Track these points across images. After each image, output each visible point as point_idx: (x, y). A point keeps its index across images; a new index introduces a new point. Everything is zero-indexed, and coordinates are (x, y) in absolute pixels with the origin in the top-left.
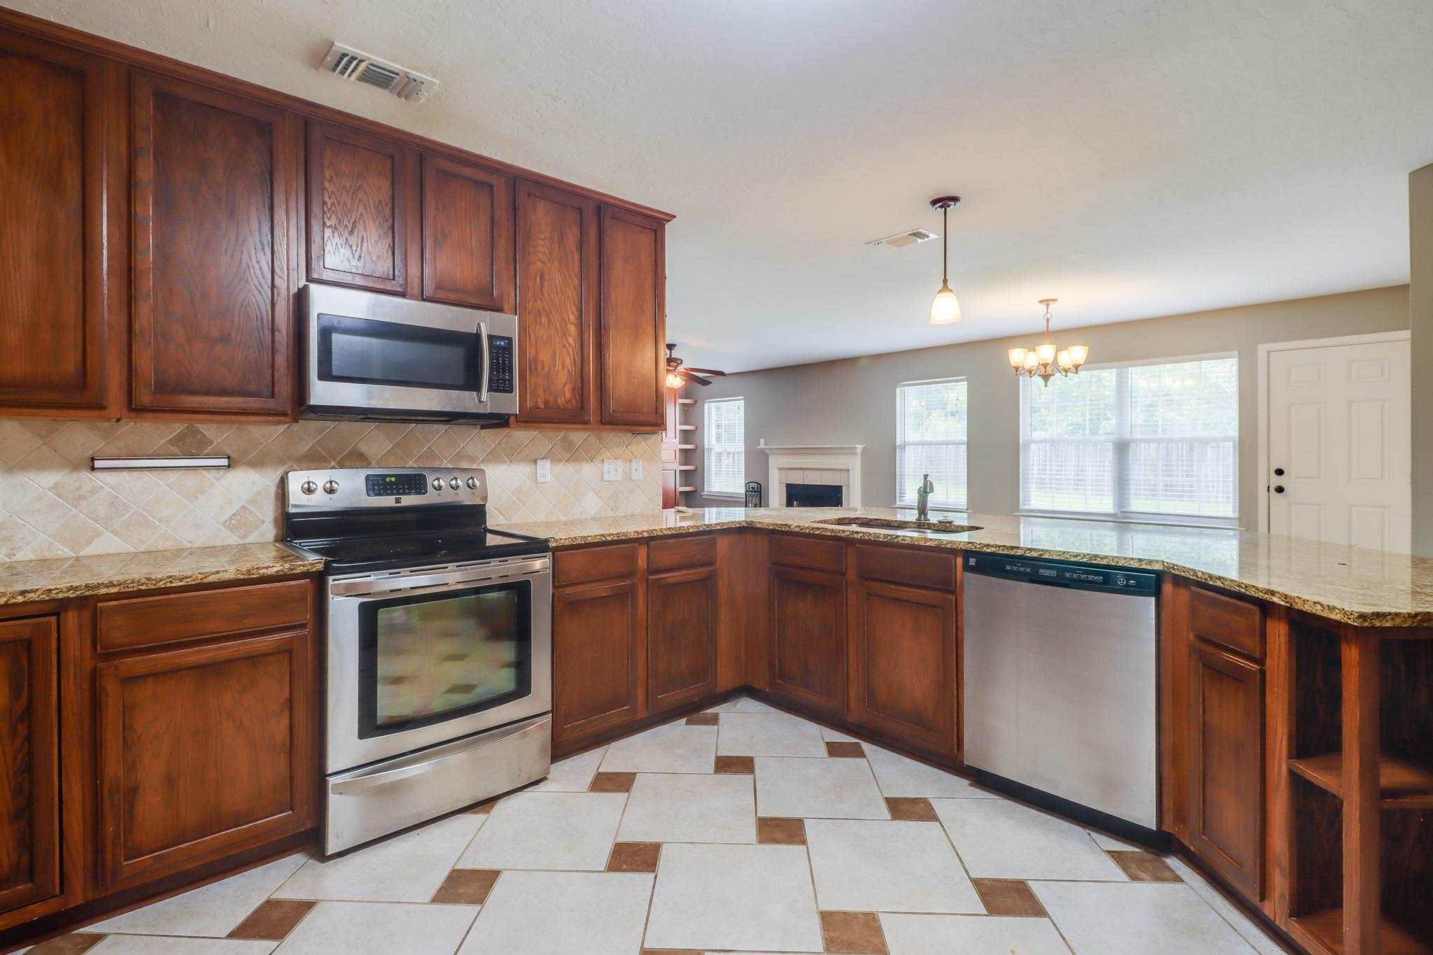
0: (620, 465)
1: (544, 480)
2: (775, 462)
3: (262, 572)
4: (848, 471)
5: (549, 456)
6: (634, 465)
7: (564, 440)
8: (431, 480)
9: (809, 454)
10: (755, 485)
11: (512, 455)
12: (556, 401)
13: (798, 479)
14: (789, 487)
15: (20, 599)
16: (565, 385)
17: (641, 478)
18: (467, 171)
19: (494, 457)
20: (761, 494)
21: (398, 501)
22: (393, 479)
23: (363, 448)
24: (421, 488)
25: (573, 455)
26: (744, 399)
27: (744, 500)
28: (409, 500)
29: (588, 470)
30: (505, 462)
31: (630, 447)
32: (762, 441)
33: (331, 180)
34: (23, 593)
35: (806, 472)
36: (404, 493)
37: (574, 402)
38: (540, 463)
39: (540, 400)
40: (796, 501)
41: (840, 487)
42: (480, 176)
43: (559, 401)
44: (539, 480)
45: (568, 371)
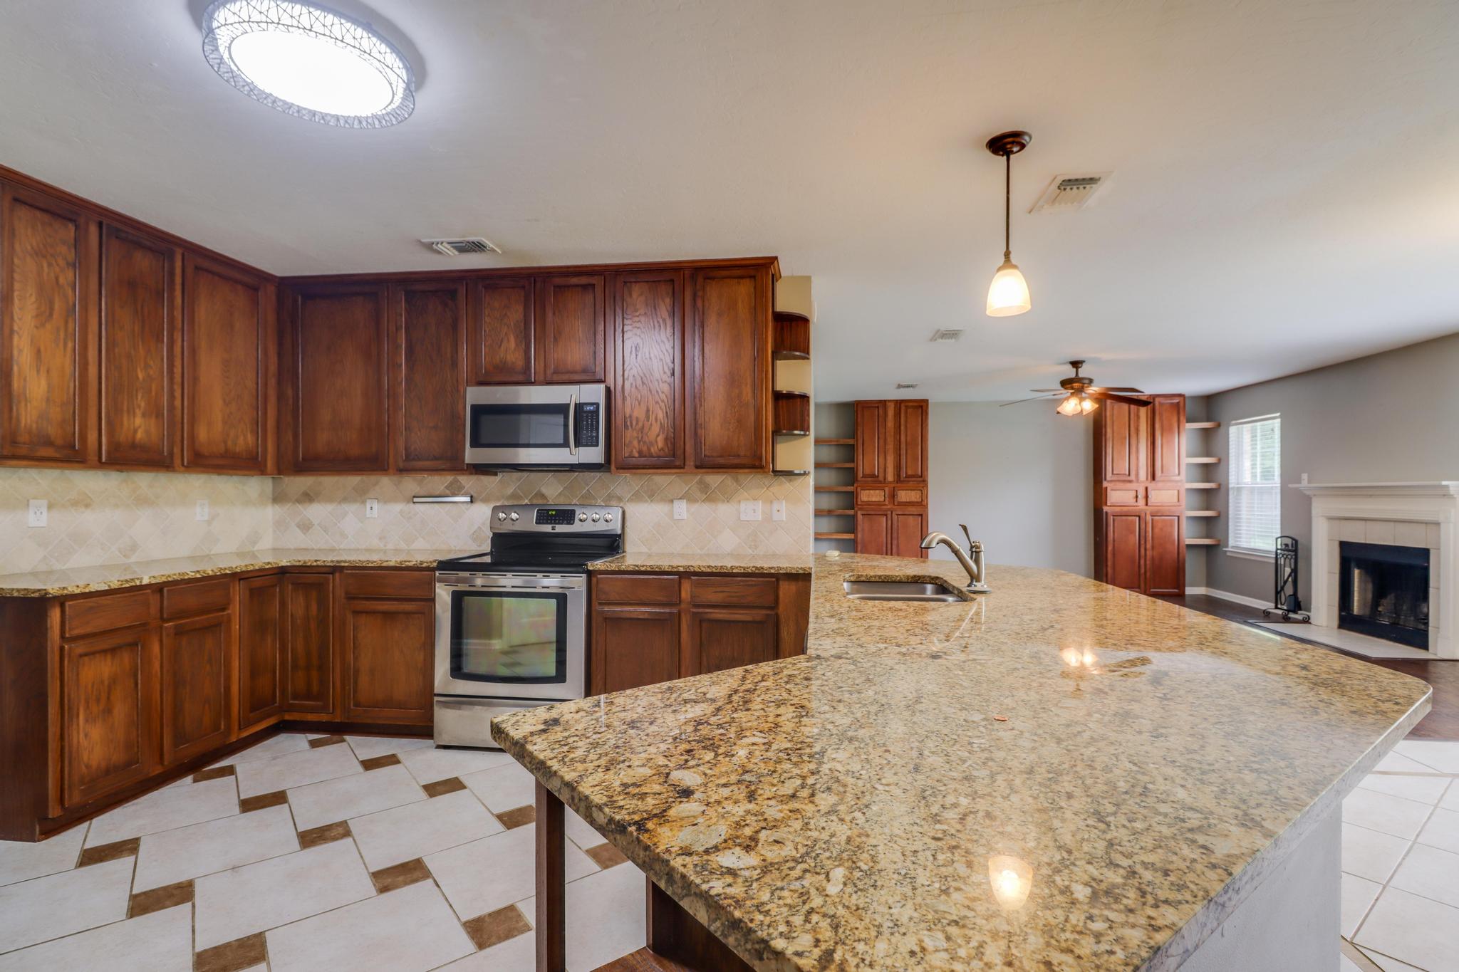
0: (759, 506)
1: (680, 517)
2: (1320, 510)
3: (407, 563)
4: (1437, 524)
5: (687, 497)
6: (776, 506)
7: (700, 482)
8: (579, 515)
9: (1371, 496)
10: (1289, 541)
11: (652, 495)
12: (649, 449)
13: (1358, 535)
14: (1343, 545)
15: (315, 564)
16: (658, 436)
17: (784, 519)
18: (574, 281)
19: (637, 497)
20: (1296, 555)
21: (553, 528)
22: (554, 513)
23: (544, 490)
24: (571, 520)
25: (709, 496)
26: (1281, 417)
27: (1273, 561)
28: (562, 528)
29: (724, 510)
30: (646, 501)
31: (771, 489)
32: (1305, 476)
33: (489, 315)
34: (316, 561)
35: (1369, 523)
36: (559, 523)
37: (666, 450)
38: (676, 502)
39: (634, 450)
40: (1358, 568)
41: (1425, 553)
42: (583, 280)
43: (652, 450)
44: (676, 517)
45: (661, 423)
